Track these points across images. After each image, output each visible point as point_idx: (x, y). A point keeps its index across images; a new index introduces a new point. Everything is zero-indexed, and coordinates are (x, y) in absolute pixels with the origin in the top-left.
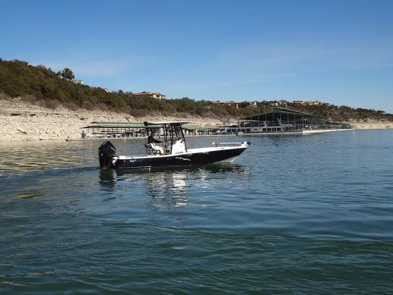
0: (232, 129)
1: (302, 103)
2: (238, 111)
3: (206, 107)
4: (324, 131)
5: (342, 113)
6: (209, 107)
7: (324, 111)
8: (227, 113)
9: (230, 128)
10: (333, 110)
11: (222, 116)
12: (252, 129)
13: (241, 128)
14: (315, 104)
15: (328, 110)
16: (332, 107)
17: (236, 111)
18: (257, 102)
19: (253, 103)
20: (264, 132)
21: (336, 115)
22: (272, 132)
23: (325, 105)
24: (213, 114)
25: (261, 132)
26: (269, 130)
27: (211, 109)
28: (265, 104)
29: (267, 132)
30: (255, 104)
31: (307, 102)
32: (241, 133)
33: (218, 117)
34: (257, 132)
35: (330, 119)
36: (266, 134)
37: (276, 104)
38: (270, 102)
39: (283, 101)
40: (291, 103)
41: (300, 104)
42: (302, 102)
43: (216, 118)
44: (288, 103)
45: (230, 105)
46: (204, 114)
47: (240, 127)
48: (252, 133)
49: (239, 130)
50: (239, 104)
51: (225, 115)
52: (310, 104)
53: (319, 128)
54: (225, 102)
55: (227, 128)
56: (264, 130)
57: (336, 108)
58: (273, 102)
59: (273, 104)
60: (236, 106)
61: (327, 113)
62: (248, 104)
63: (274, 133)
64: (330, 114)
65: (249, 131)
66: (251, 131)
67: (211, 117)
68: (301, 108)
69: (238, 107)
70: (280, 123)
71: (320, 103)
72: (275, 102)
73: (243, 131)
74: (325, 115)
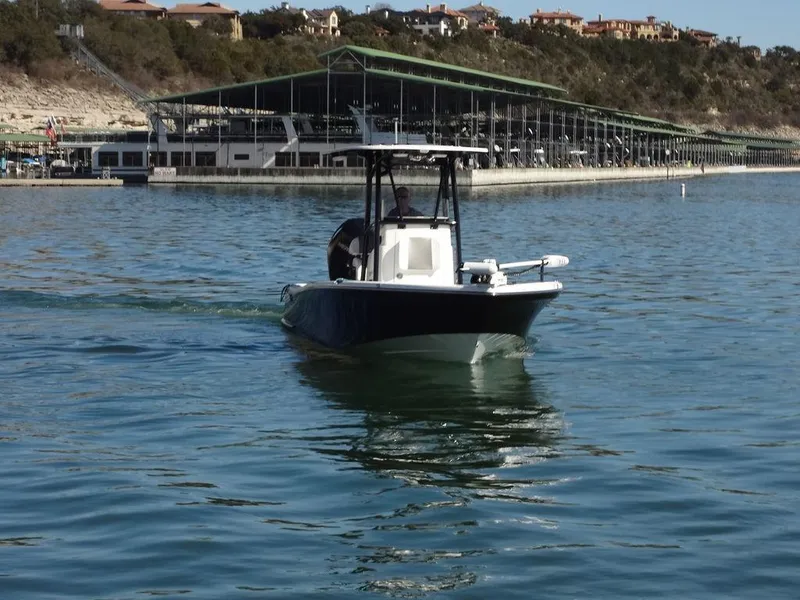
0: (121, 148)
1: (578, 28)
2: (234, 56)
3: (64, 30)
4: (614, 173)
5: (773, 86)
6: (80, 31)
7: (684, 71)
8: (175, 64)
9: (112, 147)
10: (733, 65)
11: (148, 76)
12: (224, 154)
13: (170, 148)
14: (643, 31)
15: (708, 65)
16: (730, 49)
17: (223, 56)
18: (343, 15)
19: (322, 16)
20: (282, 173)
21: (742, 93)
22: (321, 173)
23: (691, 41)
24: (100, 67)
25: (270, 172)
26: (309, 159)
27: (88, 42)
28: (385, 25)
29: (298, 173)
30: (333, 21)
31: (599, 23)
32: (165, 174)
33: (120, 82)
34: (246, 172)
35: (714, 112)
36: (292, 179)
37: (443, 26)
38: (414, 14)
39: (481, 14)
40: (522, 25)
41: (562, 29)
42: (575, 20)
43: (114, 90)
44: (505, 25)
45: (195, 23)
46: (51, 65)
47: (162, 140)
48: (220, 172)
49: (159, 159)
50: (248, 20)
51: (162, 74)
52: (619, 35)
53: (600, 158)
54: (170, 6)
55: (96, 147)
56: (283, 159)
57: (747, 55)
58: (425, 17)
59: (426, 28)
60: (229, 29)
61: (701, 81)
62: (296, 19)
63: (334, 179)
64: (717, 89)
65: (206, 162)
66: (220, 162)
67: (92, 83)
68: (569, 51)
69: (237, 32)
70: (363, 128)
71: (667, 31)
72: (439, 15)
73: (178, 160)
74: (691, 91)
